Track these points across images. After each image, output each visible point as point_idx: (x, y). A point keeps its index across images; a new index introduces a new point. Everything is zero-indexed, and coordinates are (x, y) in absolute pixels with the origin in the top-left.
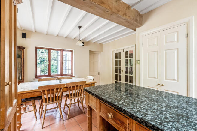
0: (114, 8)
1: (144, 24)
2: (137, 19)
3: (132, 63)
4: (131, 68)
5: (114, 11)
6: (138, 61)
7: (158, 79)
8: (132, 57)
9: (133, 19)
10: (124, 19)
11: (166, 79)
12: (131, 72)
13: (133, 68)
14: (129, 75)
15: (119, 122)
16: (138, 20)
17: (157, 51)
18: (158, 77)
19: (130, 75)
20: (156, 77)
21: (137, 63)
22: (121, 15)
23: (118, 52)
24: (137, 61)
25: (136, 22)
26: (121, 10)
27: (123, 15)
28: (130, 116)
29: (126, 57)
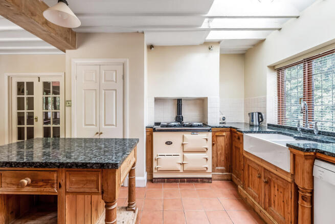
0: (23, 6)
1: (78, 48)
2: (68, 37)
3: (57, 104)
4: (56, 113)
5: (23, 11)
6: (70, 102)
7: (96, 126)
8: (59, 94)
9: (61, 36)
10: (44, 31)
11: (105, 125)
12: (56, 120)
13: (59, 112)
14: (51, 126)
15: (41, 184)
16: (69, 39)
17: (95, 90)
18: (96, 124)
19: (54, 126)
20: (94, 124)
21: (68, 105)
22: (39, 23)
23: (25, 80)
24: (67, 101)
25: (66, 41)
26: (38, 13)
27: (43, 24)
28: (59, 167)
29: (46, 91)
